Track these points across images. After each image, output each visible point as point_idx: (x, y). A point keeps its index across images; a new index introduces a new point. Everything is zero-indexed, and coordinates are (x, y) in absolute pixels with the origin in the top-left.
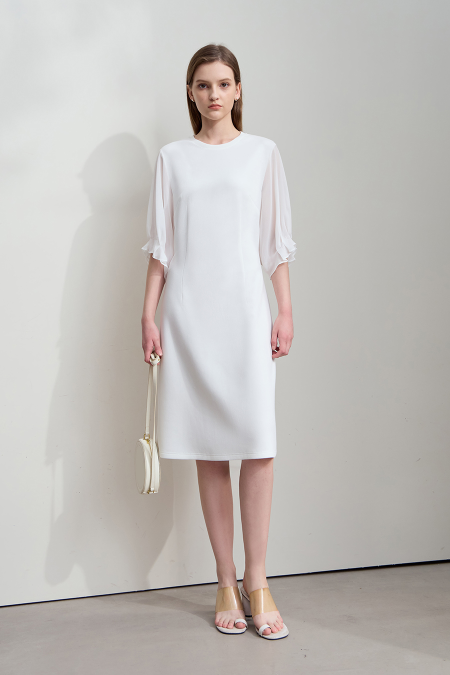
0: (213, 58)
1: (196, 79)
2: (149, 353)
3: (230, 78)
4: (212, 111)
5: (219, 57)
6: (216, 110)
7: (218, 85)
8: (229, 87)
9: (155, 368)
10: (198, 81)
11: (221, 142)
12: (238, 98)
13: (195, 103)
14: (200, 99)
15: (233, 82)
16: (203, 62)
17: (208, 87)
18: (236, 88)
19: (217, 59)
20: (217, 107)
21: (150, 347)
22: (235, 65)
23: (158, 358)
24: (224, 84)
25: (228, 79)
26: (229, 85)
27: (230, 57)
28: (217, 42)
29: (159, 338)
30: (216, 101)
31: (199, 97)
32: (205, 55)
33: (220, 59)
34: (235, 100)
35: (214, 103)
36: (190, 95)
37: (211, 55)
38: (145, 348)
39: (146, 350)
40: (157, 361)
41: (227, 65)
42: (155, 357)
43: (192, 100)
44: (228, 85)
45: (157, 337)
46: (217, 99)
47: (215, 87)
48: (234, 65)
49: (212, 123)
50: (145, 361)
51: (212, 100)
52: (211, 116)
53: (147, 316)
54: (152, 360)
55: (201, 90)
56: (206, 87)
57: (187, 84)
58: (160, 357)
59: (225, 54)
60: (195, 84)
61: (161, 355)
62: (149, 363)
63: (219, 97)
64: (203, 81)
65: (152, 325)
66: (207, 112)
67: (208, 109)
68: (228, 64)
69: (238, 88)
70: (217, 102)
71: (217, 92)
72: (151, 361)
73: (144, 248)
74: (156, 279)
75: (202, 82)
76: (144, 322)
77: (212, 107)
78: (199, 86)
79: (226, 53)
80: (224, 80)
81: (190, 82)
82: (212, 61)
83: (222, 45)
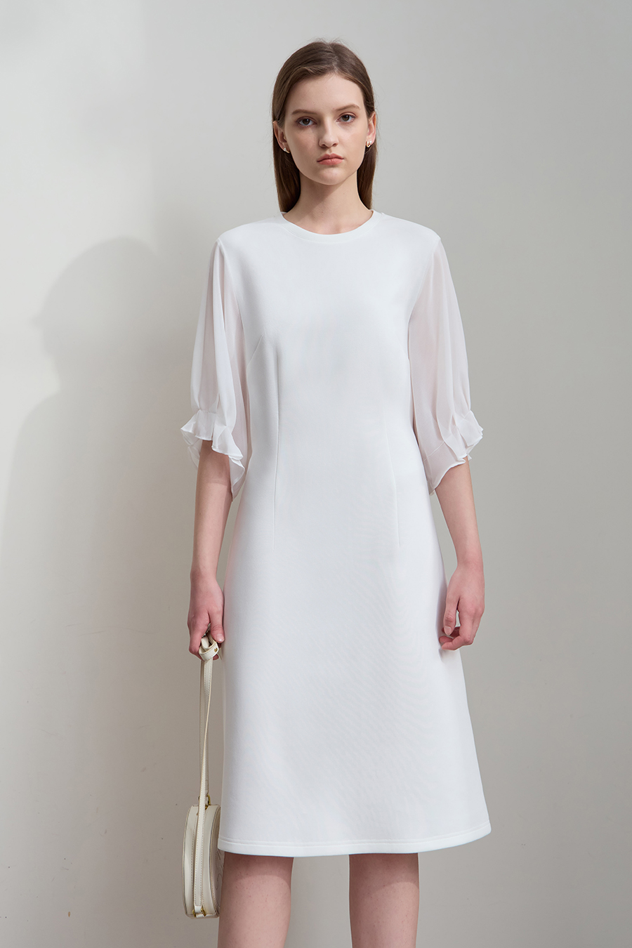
0: (323, 67)
1: (291, 109)
2: (198, 635)
3: (356, 103)
4: (325, 167)
5: (334, 64)
6: (333, 165)
7: (334, 118)
8: (356, 120)
9: (209, 666)
10: (296, 112)
11: (337, 230)
12: (371, 142)
13: (290, 155)
14: (302, 147)
15: (362, 111)
16: (305, 76)
17: (315, 123)
18: (368, 122)
19: (331, 69)
20: (335, 160)
21: (202, 625)
22: (364, 77)
23: (215, 646)
24: (345, 116)
25: (353, 106)
26: (355, 117)
27: (354, 64)
28: (328, 36)
29: (221, 609)
30: (332, 148)
31: (298, 143)
32: (308, 63)
33: (336, 69)
34: (366, 147)
35: (328, 152)
36: (279, 141)
37: (318, 61)
38: (192, 625)
39: (194, 629)
40: (212, 651)
41: (350, 79)
42: (210, 644)
43: (285, 150)
44: (352, 117)
45: (217, 607)
46: (335, 145)
47: (329, 122)
48: (360, 77)
49: (322, 191)
50: (191, 650)
51: (324, 147)
52: (323, 178)
53: (201, 567)
54: (204, 650)
55: (302, 128)
56: (310, 123)
57: (274, 119)
58: (220, 645)
59: (346, 59)
60: (290, 119)
61: (221, 640)
62: (197, 654)
63: (337, 141)
64: (306, 112)
65: (211, 585)
66: (316, 171)
67: (318, 165)
68: (351, 76)
69: (371, 122)
70: (335, 151)
71: (333, 131)
72: (200, 652)
73: (188, 428)
74: (216, 491)
75: (304, 115)
76: (195, 576)
77: (326, 160)
78: (297, 122)
79: (346, 57)
80: (345, 108)
81: (279, 115)
82: (321, 73)
83: (339, 43)
